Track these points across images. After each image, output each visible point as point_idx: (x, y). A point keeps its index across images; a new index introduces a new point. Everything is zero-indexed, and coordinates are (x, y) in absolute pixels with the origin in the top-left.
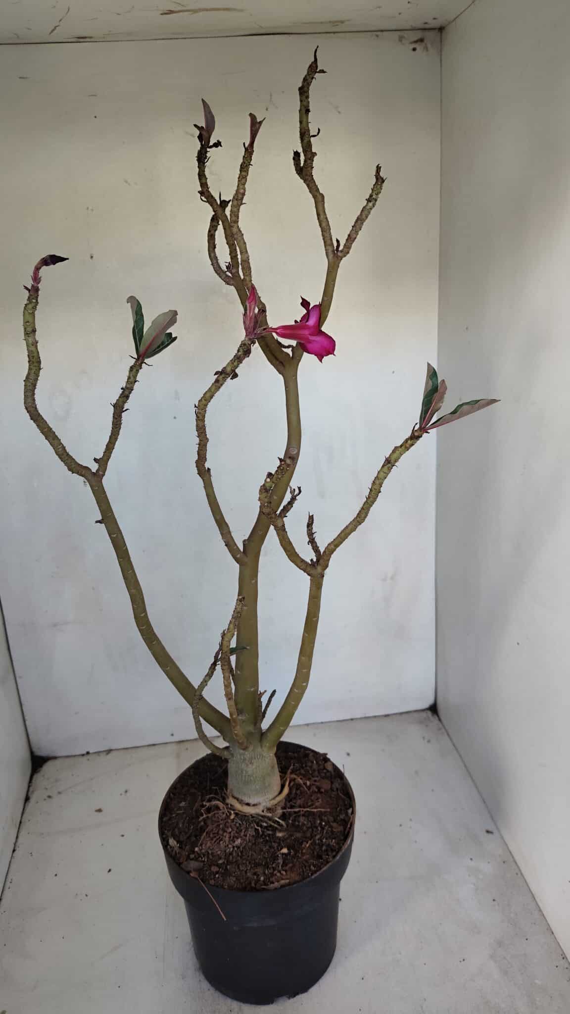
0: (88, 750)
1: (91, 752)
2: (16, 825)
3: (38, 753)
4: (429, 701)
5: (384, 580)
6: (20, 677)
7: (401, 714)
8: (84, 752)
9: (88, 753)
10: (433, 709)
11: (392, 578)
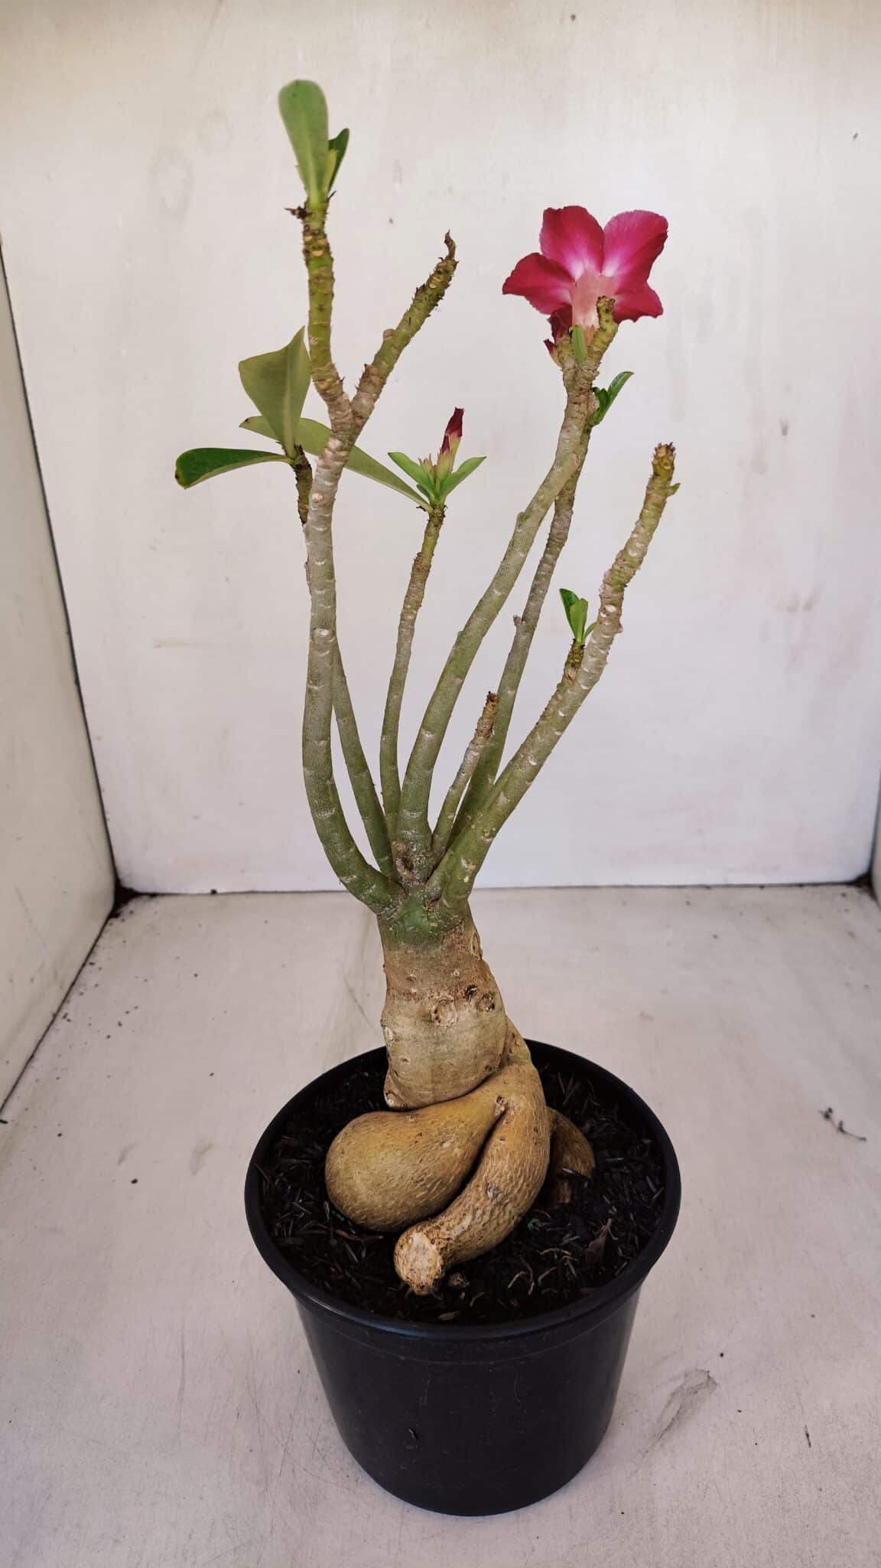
0: (214, 888)
1: (219, 891)
2: (61, 987)
3: (129, 883)
4: (858, 868)
5: (792, 609)
6: (99, 738)
7: (801, 885)
8: (209, 891)
9: (214, 892)
10: (864, 882)
11: (808, 607)
